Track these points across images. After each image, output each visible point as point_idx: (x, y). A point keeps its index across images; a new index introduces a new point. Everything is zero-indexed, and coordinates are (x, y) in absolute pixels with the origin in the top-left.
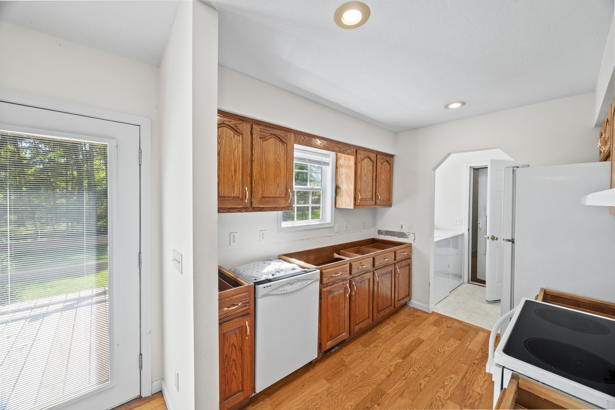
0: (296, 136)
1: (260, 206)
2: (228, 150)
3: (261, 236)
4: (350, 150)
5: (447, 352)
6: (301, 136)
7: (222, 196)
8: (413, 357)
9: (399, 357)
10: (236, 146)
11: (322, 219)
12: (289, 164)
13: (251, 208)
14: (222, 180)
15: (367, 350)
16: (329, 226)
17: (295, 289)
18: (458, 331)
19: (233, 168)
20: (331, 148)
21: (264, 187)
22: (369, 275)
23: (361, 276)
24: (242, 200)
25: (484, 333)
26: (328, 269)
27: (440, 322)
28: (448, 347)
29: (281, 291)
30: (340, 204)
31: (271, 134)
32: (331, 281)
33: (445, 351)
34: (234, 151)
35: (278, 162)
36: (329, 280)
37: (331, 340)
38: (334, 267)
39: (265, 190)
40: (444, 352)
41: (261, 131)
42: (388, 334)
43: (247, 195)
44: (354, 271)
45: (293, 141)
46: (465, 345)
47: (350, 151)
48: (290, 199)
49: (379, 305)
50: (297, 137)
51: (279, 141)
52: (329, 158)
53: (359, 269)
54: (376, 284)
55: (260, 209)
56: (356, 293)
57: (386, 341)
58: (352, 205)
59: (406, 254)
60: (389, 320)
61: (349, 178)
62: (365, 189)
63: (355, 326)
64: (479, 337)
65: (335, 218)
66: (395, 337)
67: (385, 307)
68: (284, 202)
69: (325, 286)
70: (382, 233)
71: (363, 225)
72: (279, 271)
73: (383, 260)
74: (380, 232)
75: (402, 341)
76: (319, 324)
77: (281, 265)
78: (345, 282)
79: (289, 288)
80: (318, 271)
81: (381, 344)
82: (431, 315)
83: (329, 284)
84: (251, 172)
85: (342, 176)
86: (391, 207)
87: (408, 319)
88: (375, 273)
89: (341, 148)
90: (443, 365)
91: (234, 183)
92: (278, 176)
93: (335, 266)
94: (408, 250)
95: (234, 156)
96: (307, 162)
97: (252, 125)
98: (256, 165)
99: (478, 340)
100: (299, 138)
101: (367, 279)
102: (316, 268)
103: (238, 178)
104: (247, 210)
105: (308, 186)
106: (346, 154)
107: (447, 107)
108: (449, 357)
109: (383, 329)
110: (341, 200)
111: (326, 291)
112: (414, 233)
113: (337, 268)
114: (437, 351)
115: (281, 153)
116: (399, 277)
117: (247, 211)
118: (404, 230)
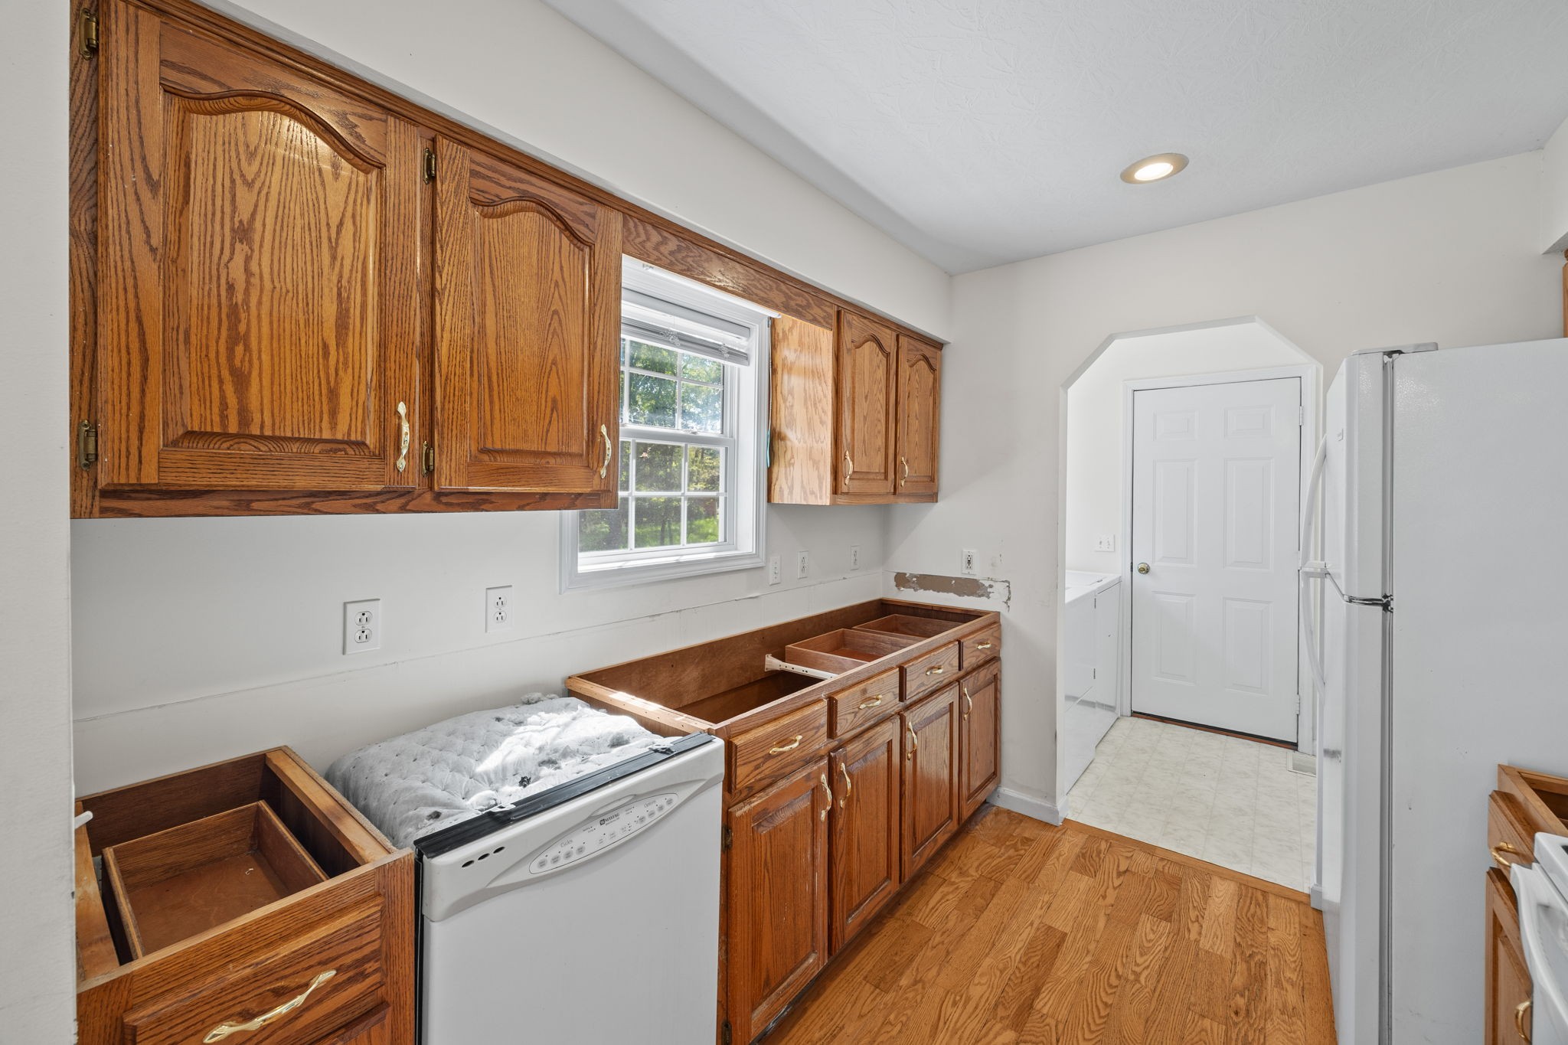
0: (631, 224)
1: (472, 489)
2: (299, 222)
3: (493, 611)
4: (819, 307)
5: (1145, 973)
6: (649, 228)
7: (268, 432)
8: (1045, 1011)
9: (1002, 1018)
10: (349, 214)
11: (725, 541)
12: (601, 328)
13: (428, 497)
14: (265, 357)
15: (893, 1004)
16: (747, 564)
17: (621, 836)
18: (1153, 884)
19: (330, 310)
20: (758, 292)
21: (491, 410)
22: (890, 730)
23: (867, 736)
24: (381, 455)
25: (1226, 883)
26: (751, 729)
27: (1094, 856)
28: (1142, 955)
29: (555, 860)
30: (786, 492)
31: (524, 196)
32: (767, 772)
33: (1138, 969)
34: (334, 236)
35: (556, 312)
36: (757, 772)
37: (765, 998)
38: (775, 719)
39: (497, 422)
40: (1137, 975)
41: (474, 174)
42: (951, 924)
43: (406, 438)
44: (846, 724)
45: (617, 244)
46: (1187, 936)
47: (819, 311)
48: (606, 463)
49: (917, 823)
50: (633, 229)
51: (557, 230)
52: (748, 336)
53: (858, 715)
54: (909, 755)
55: (471, 499)
56: (849, 801)
57: (948, 953)
58: (824, 492)
59: (988, 646)
60: (944, 865)
61: (815, 404)
62: (864, 441)
63: (847, 918)
64: (1217, 899)
65: (765, 535)
66: (974, 932)
67: (935, 827)
68: (583, 472)
69: (743, 796)
70: (909, 581)
71: (853, 558)
72: (553, 757)
73: (928, 673)
74: (901, 580)
75: (999, 946)
76: (720, 949)
77: (566, 725)
78: (815, 768)
79: (593, 840)
80: (719, 743)
81: (934, 972)
82: (1064, 834)
83: (757, 787)
84: (427, 339)
85: (790, 398)
86: (937, 501)
87: (1000, 857)
88: (907, 719)
89: (791, 298)
90: (1146, 1032)
91: (332, 380)
92: (554, 368)
93: (778, 712)
94: (992, 635)
95: (334, 258)
96: (673, 344)
97: (434, 140)
98: (449, 313)
99: (1218, 914)
100: (643, 237)
101: (883, 744)
102: (709, 732)
103: (357, 357)
104: (407, 504)
105: (679, 429)
106: (807, 320)
107: (1127, 176)
108: (1157, 994)
109: (932, 903)
110: (786, 479)
111: (747, 814)
112: (1006, 581)
113: (786, 721)
114: (1113, 974)
115: (567, 280)
116: (969, 722)
117: (408, 508)
118: (978, 573)
